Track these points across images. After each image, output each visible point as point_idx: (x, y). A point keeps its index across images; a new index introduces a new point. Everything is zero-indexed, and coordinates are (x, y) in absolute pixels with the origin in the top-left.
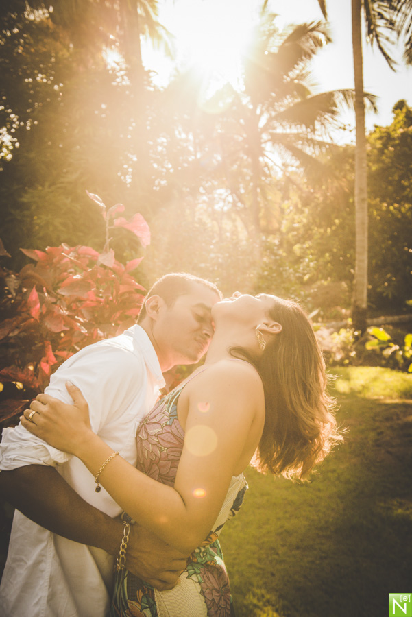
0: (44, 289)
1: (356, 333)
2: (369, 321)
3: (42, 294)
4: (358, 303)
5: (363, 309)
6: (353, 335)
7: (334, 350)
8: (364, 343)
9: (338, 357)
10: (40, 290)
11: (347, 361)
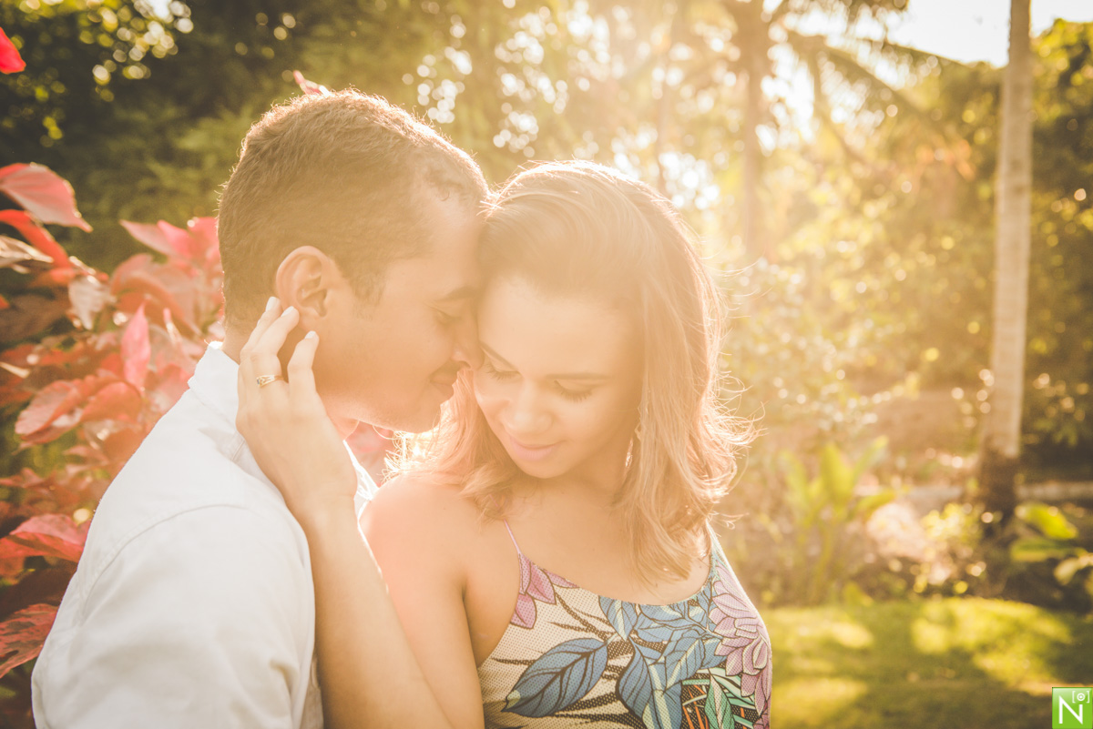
0: (167, 313)
1: (989, 518)
2: (1022, 491)
3: (157, 328)
4: (997, 443)
5: (1009, 460)
6: (980, 521)
7: (930, 555)
8: (1006, 544)
9: (940, 575)
10: (155, 316)
11: (961, 587)
